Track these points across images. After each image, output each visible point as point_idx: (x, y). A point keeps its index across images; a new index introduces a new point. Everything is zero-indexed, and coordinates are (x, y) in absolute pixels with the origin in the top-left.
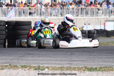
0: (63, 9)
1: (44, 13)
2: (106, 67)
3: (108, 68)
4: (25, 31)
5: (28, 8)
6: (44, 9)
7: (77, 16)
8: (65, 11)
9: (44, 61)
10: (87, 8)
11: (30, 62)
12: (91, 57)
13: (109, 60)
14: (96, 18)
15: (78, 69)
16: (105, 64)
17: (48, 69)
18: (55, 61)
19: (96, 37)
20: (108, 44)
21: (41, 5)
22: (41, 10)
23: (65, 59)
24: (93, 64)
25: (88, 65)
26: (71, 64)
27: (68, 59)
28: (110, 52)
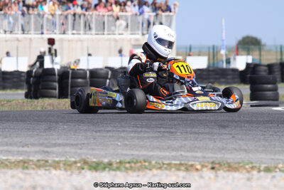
0: (27, 16)
2: (135, 161)
3: (140, 162)
7: (64, 33)
8: (33, 20)
10: (87, 13)
12: (99, 136)
13: (142, 143)
14: (109, 40)
15: (64, 164)
16: (132, 152)
18: (7, 145)
23: (32, 140)
24: (102, 153)
25: (91, 155)
26: (47, 152)
27: (41, 142)
28: (144, 124)
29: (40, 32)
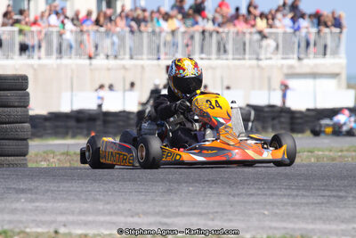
0: (137, 34)
1: (71, 47)
2: (288, 236)
4: (6, 109)
5: (16, 28)
6: (71, 32)
8: (145, 40)
9: (73, 213)
10: (221, 30)
11: (24, 218)
12: (238, 202)
13: (298, 212)
14: (251, 67)
16: (285, 225)
18: (110, 214)
19: (254, 130)
21: (62, 18)
22: (61, 35)
23: (145, 207)
27: (157, 209)
28: (301, 184)
29: (156, 57)
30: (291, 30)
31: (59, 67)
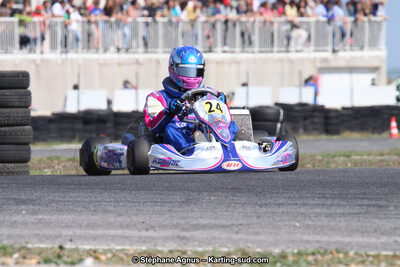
1: (77, 40)
2: (322, 251)
3: (331, 253)
4: (5, 110)
5: (16, 19)
7: (210, 51)
8: (161, 31)
9: (80, 226)
11: (26, 232)
12: (265, 213)
13: (333, 223)
14: (281, 60)
16: (318, 238)
17: (96, 258)
18: (122, 227)
20: (328, 163)
21: (67, 6)
22: (66, 26)
23: (161, 219)
24: (271, 239)
25: (253, 242)
26: (184, 238)
27: (175, 222)
28: (336, 192)
30: (325, 19)
31: (64, 62)
